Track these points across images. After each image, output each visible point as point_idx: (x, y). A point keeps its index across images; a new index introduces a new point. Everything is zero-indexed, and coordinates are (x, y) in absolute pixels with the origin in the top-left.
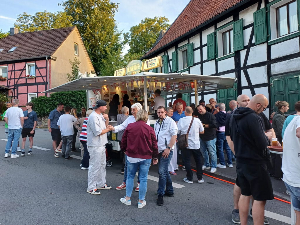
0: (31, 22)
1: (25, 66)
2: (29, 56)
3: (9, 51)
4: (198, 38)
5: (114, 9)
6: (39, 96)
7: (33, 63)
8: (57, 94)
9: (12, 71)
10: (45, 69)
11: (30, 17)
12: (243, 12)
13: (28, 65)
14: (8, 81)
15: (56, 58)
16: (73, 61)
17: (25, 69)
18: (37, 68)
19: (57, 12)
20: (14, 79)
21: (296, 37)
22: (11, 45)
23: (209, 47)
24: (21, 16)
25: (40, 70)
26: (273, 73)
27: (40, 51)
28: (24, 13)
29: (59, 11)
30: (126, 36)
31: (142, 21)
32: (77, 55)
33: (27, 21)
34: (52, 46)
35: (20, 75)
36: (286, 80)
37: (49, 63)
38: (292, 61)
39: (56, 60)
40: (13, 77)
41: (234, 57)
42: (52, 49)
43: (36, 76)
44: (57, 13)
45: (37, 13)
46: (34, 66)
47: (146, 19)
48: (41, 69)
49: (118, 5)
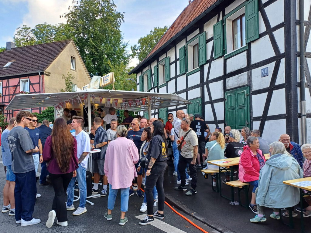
0: (31, 35)
1: (19, 82)
2: (23, 71)
3: (4, 66)
4: (174, 51)
5: (120, 19)
6: (33, 112)
7: (27, 78)
8: (48, 111)
9: (6, 87)
10: (38, 85)
11: (30, 30)
12: (207, 25)
13: (21, 80)
14: (2, 97)
15: (50, 73)
16: (66, 76)
17: (18, 85)
18: (30, 84)
19: (59, 23)
20: (9, 95)
21: (244, 51)
22: (6, 60)
23: (181, 61)
24: (20, 29)
25: (33, 85)
26: (227, 88)
27: (34, 67)
28: (24, 25)
29: (60, 23)
30: (134, 49)
31: (151, 32)
32: (74, 69)
33: (27, 34)
34: (46, 60)
35: (15, 91)
36: (236, 94)
37: (42, 78)
38: (241, 75)
39: (49, 75)
40: (7, 93)
41: (199, 72)
42: (46, 63)
43: (30, 92)
44: (58, 25)
45: (36, 26)
46: (28, 82)
47: (155, 29)
48: (35, 85)
49: (124, 14)
